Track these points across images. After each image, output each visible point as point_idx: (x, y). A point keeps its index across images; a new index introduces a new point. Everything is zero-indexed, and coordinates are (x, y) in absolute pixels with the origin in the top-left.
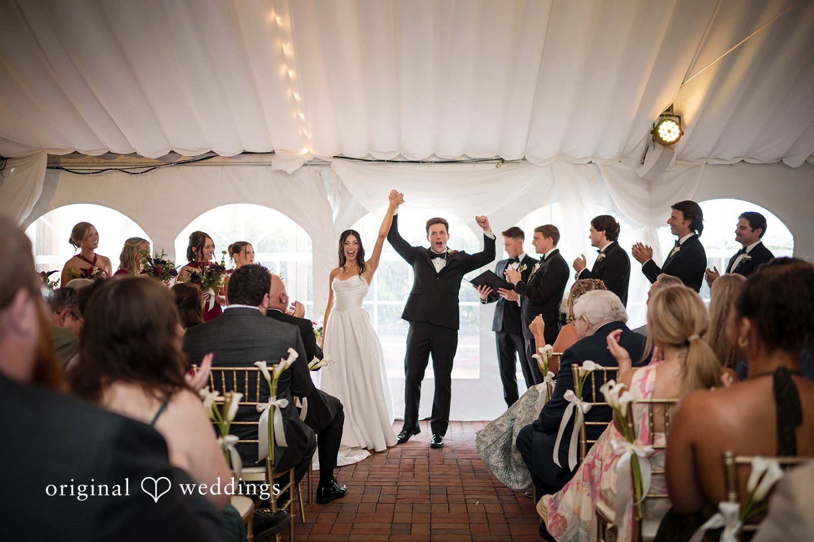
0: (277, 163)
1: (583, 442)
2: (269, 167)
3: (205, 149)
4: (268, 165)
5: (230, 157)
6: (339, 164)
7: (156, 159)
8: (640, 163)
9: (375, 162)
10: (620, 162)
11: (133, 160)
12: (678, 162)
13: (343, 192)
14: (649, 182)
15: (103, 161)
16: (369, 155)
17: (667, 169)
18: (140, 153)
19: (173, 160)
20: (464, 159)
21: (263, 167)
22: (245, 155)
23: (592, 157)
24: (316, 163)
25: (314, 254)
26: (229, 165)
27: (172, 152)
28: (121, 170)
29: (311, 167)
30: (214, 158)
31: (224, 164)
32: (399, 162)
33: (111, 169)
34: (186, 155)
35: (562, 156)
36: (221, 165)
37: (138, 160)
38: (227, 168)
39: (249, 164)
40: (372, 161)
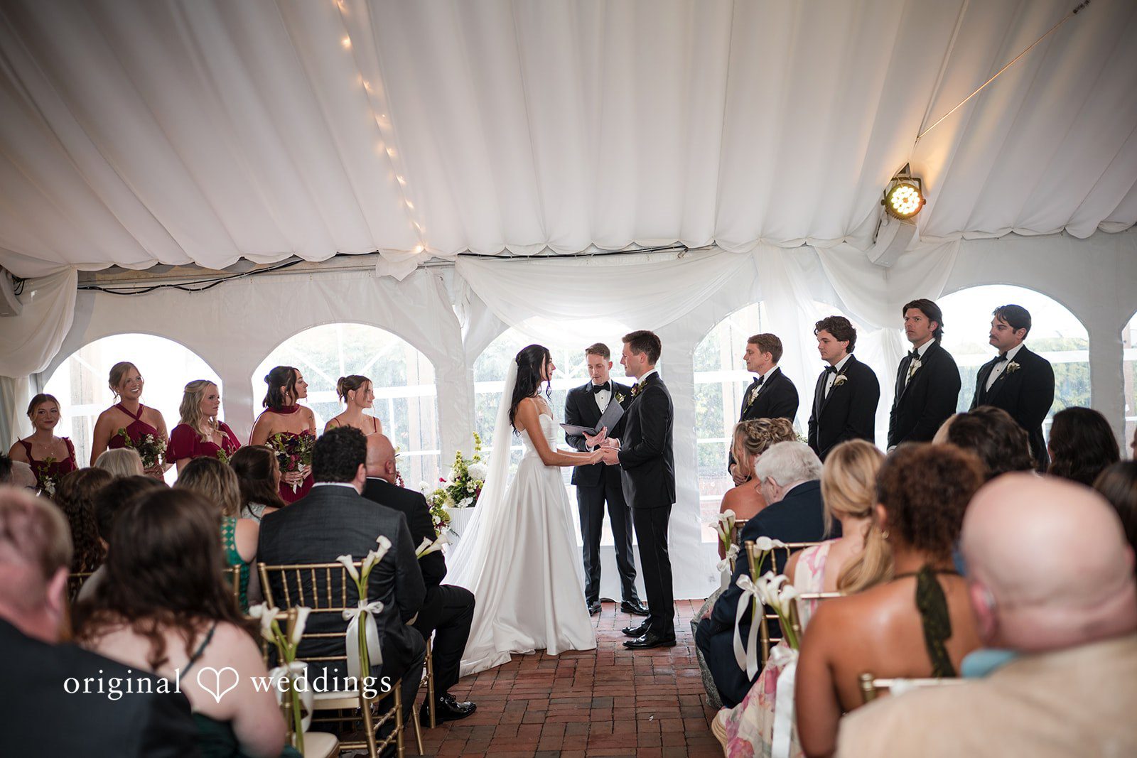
0: (383, 268)
1: (765, 641)
2: (372, 272)
3: (285, 253)
4: (371, 270)
5: (320, 262)
6: (466, 263)
7: (222, 270)
8: (872, 242)
9: (514, 259)
10: (844, 242)
11: (191, 272)
12: (923, 239)
13: (474, 302)
14: (885, 269)
15: (151, 275)
16: (506, 249)
17: (907, 249)
18: (199, 263)
19: (245, 269)
20: (633, 248)
21: (363, 273)
22: (340, 258)
23: (806, 238)
24: (435, 264)
25: (437, 387)
26: (320, 272)
27: (242, 259)
28: (177, 287)
29: (428, 269)
30: (298, 264)
31: (312, 271)
32: (546, 256)
33: (162, 286)
34: (262, 262)
35: (766, 239)
36: (309, 273)
37: (198, 272)
38: (317, 276)
39: (345, 269)
40: (509, 257)
